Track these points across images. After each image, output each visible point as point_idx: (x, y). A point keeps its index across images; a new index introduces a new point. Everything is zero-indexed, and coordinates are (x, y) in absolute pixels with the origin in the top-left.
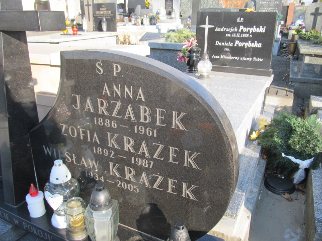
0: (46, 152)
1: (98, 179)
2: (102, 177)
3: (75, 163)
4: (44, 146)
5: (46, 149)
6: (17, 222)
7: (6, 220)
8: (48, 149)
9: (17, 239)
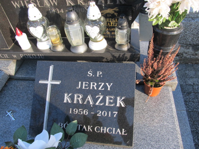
0: (15, 6)
1: (59, 12)
2: (62, 10)
3: (39, 6)
4: (12, 2)
5: (15, 4)
6: (16, 56)
7: (7, 59)
8: (16, 3)
9: (18, 67)
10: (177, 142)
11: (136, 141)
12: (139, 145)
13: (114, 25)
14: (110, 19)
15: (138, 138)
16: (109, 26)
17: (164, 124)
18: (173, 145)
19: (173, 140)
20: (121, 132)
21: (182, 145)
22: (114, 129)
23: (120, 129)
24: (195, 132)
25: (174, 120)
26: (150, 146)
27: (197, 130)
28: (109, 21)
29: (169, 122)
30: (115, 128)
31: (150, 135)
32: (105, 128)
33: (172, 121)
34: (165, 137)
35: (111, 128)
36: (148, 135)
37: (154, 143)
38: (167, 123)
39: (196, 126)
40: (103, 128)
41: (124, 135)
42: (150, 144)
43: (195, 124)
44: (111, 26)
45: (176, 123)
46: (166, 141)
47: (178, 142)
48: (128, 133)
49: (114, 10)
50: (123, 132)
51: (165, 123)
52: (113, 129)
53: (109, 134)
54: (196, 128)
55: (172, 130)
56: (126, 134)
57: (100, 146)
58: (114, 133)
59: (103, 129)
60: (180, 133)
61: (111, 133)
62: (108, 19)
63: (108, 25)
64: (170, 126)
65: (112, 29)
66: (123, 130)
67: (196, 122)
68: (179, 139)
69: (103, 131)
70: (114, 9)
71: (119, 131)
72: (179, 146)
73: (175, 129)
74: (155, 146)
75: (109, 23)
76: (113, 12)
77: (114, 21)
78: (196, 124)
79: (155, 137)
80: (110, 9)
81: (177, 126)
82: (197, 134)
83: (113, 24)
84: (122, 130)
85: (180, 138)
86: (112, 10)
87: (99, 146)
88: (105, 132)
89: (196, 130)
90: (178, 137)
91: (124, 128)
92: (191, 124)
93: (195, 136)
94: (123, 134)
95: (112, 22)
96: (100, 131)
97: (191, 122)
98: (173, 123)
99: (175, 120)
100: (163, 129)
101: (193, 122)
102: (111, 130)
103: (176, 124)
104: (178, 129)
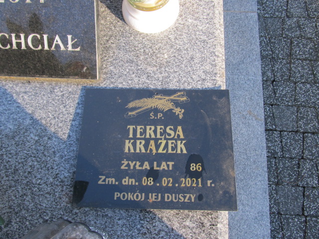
10: (212, 65)
11: (111, 68)
12: (117, 76)
13: (173, 149)
14: (159, 127)
15: (115, 60)
16: (154, 151)
17: (187, 24)
18: (202, 71)
19: (203, 60)
20: (65, 43)
21: (224, 71)
22: (45, 37)
23: (60, 37)
24: (270, 58)
25: (214, 13)
26: (145, 76)
27: (273, 53)
28: (153, 136)
29: (201, 17)
30: (48, 33)
31: (147, 51)
32: (22, 36)
33: (208, 14)
34: (185, 54)
35: (39, 36)
36: (142, 50)
37: (155, 69)
38: (196, 20)
39: (274, 47)
40: (18, 37)
41: (73, 52)
42: (144, 72)
43: (272, 43)
44: (160, 151)
45: (218, 19)
46: (184, 63)
47: (214, 63)
48: (82, 46)
49: (172, 101)
50: (70, 43)
51: (190, 21)
52: (42, 37)
53: (34, 51)
54: (272, 51)
55: (204, 38)
56: (78, 49)
57: (20, 85)
58: (46, 47)
59: (16, 39)
60: (223, 42)
61: (40, 47)
62: (153, 128)
63: (151, 150)
64: (201, 28)
65: (164, 163)
66: (69, 37)
67: (275, 39)
68: (218, 56)
69: (19, 45)
70: (172, 97)
71: (60, 43)
72: (216, 74)
73: (213, 33)
74: (156, 76)
75: (152, 142)
76: (170, 106)
77: (172, 133)
78: (275, 42)
79: (158, 55)
80: (159, 97)
81: (218, 26)
82: (273, 62)
83: (166, 146)
84: (67, 38)
85: (220, 55)
86: (167, 98)
87: (17, 85)
88: (23, 47)
89: (272, 55)
90: (217, 53)
91: (70, 34)
92: (265, 43)
93: (269, 65)
94: (70, 48)
95: (165, 139)
96: (11, 45)
97: (266, 39)
98: (210, 20)
99: (217, 12)
100: (181, 35)
101: (269, 38)
102: (39, 41)
103: (216, 21)
104: (220, 33)
